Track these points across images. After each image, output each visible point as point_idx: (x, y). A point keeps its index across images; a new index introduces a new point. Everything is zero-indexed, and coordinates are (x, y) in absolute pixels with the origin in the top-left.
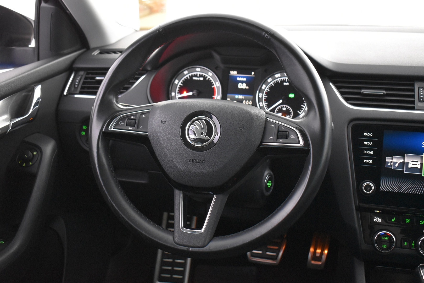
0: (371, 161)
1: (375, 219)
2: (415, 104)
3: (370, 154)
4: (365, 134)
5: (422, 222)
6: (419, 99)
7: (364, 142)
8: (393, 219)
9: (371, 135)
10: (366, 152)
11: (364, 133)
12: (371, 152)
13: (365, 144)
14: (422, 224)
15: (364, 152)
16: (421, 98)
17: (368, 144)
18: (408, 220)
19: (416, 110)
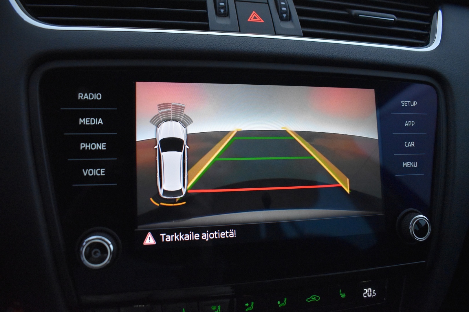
0: (102, 172)
2: (208, 21)
3: (98, 152)
4: (81, 97)
5: (249, 306)
6: (217, 10)
7: (80, 119)
9: (97, 97)
10: (87, 146)
11: (79, 94)
12: (102, 146)
13: (82, 123)
14: (249, 311)
15: (81, 147)
16: (221, 8)
17: (89, 122)
18: (217, 308)
19: (211, 30)
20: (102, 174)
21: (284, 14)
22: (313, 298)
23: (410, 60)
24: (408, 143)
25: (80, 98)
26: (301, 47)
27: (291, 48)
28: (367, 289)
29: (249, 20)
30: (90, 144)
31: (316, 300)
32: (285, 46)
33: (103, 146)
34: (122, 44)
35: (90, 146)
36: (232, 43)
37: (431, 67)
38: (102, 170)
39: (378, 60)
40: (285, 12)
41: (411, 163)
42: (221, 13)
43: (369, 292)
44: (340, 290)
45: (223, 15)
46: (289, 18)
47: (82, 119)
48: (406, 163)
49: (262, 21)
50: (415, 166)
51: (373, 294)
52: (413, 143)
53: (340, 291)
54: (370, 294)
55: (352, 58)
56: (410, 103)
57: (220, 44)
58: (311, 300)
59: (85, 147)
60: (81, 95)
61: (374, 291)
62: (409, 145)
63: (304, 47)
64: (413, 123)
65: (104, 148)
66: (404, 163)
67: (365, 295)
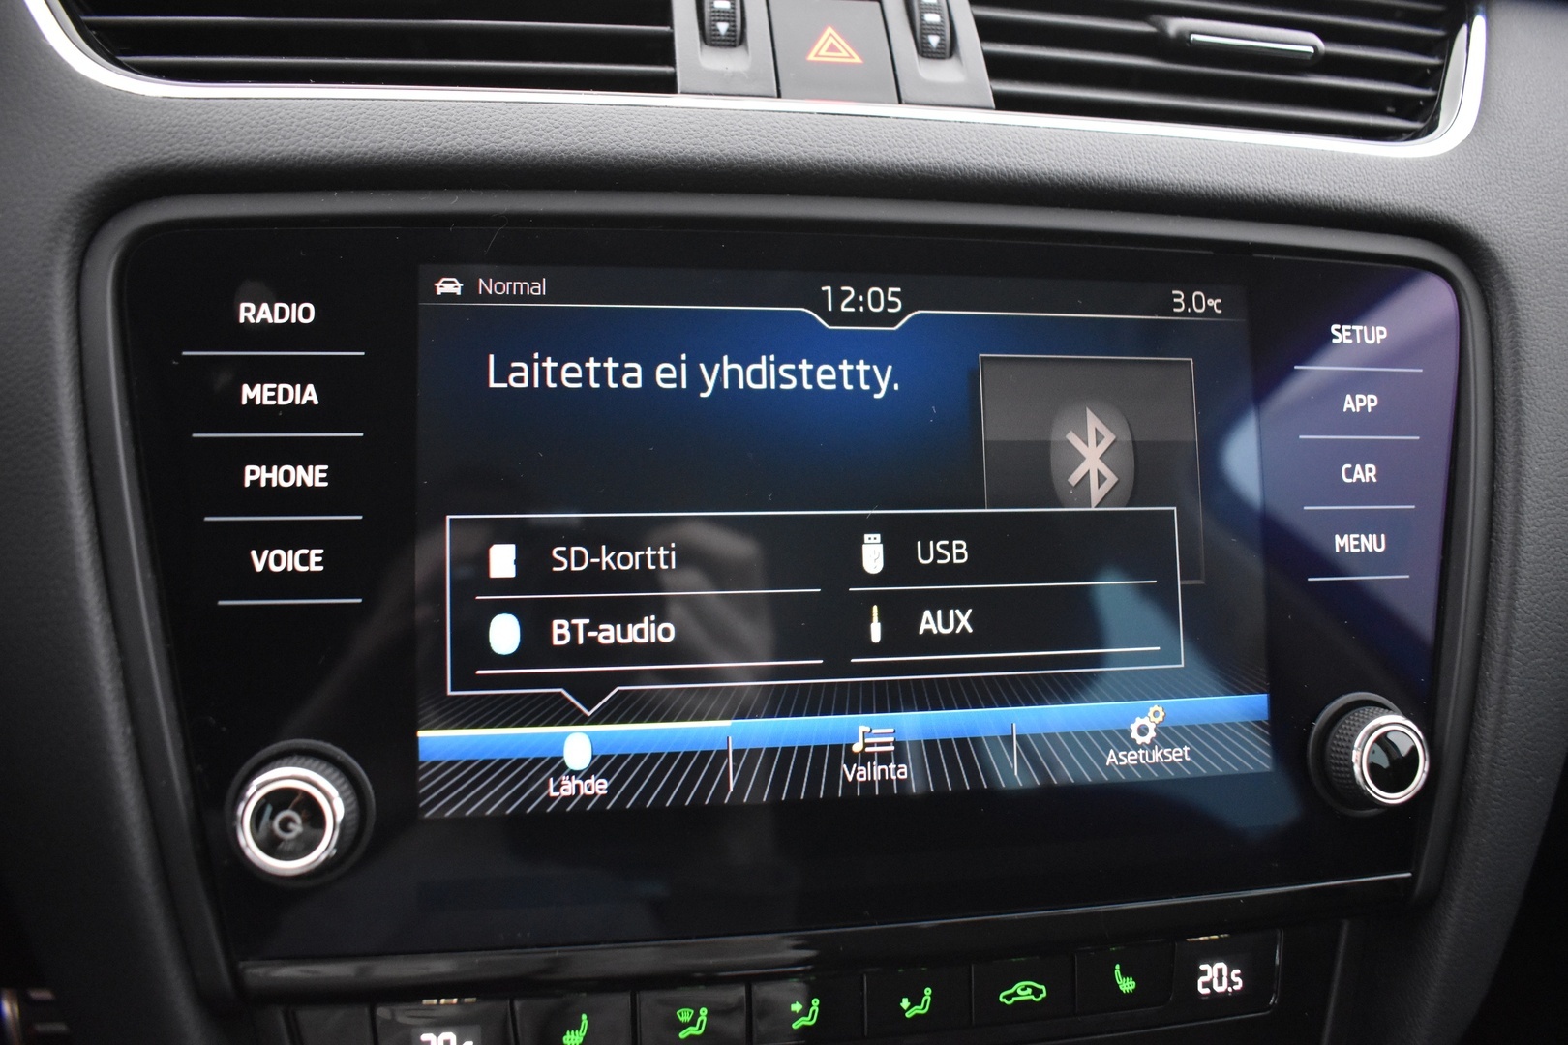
0: (313, 559)
1: (428, 1044)
3: (301, 497)
4: (250, 315)
6: (706, 24)
7: (246, 388)
8: (576, 1027)
9: (300, 313)
10: (265, 476)
11: (243, 305)
12: (313, 476)
13: (251, 401)
14: (804, 1027)
15: (248, 479)
16: (717, 18)
17: (274, 398)
18: (697, 1015)
19: (682, 93)
20: (313, 568)
21: (933, 34)
22: (1023, 991)
23: (1364, 185)
24: (1353, 469)
25: (246, 318)
26: (982, 145)
27: (946, 149)
28: (1212, 965)
30: (275, 468)
31: (1033, 997)
32: (926, 140)
33: (318, 475)
34: (381, 142)
35: (276, 476)
36: (747, 134)
37: (1436, 209)
38: (314, 552)
39: (1250, 187)
40: (935, 29)
41: (1363, 536)
42: (719, 35)
43: (1217, 977)
44: (1118, 966)
45: (724, 40)
46: (950, 49)
47: (252, 389)
48: (1346, 536)
49: (857, 60)
50: (1379, 546)
51: (1231, 983)
52: (1370, 470)
53: (1115, 969)
54: (1220, 983)
55: (1157, 180)
56: (1362, 332)
57: (707, 136)
58: (1014, 999)
59: (259, 480)
60: (247, 310)
61: (1238, 971)
62: (1356, 476)
63: (993, 145)
64: (1372, 401)
65: (322, 480)
66: (1337, 537)
67: (1206, 985)
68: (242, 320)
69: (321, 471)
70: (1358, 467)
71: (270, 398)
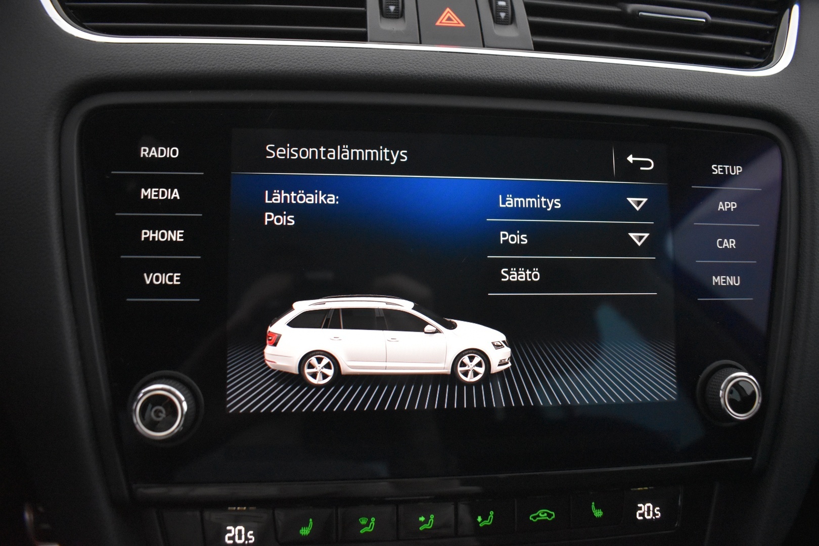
0: (175, 278)
1: (230, 531)
2: (365, 26)
3: (170, 245)
4: (146, 153)
5: (426, 522)
6: (384, 6)
7: (143, 190)
8: (307, 525)
9: (171, 153)
10: (152, 235)
11: (143, 148)
12: (176, 236)
13: (146, 197)
14: (426, 529)
15: (143, 236)
16: (389, 4)
17: (157, 195)
18: (369, 521)
19: (370, 41)
20: (175, 283)
21: (502, 12)
22: (542, 515)
23: (730, 91)
24: (723, 241)
25: (144, 154)
26: (526, 68)
27: (507, 70)
28: (644, 505)
29: (438, 23)
30: (157, 231)
31: (547, 518)
32: (496, 66)
33: (179, 235)
34: (214, 65)
35: (157, 235)
36: (402, 62)
37: (769, 104)
38: (175, 275)
39: (668, 91)
40: (503, 9)
41: (728, 278)
42: (390, 12)
43: (647, 511)
44: (593, 503)
45: (393, 15)
46: (511, 20)
47: (146, 191)
48: (719, 277)
49: (462, 25)
50: (737, 283)
51: (654, 514)
52: (732, 242)
53: (592, 505)
54: (649, 514)
55: (619, 87)
56: (728, 168)
57: (381, 63)
58: (538, 519)
59: (149, 237)
60: (145, 150)
61: (658, 508)
62: (724, 245)
63: (532, 68)
64: (734, 205)
65: (180, 238)
66: (714, 277)
67: (641, 515)
68: (142, 156)
69: (180, 233)
70: (726, 240)
71: (155, 196)
